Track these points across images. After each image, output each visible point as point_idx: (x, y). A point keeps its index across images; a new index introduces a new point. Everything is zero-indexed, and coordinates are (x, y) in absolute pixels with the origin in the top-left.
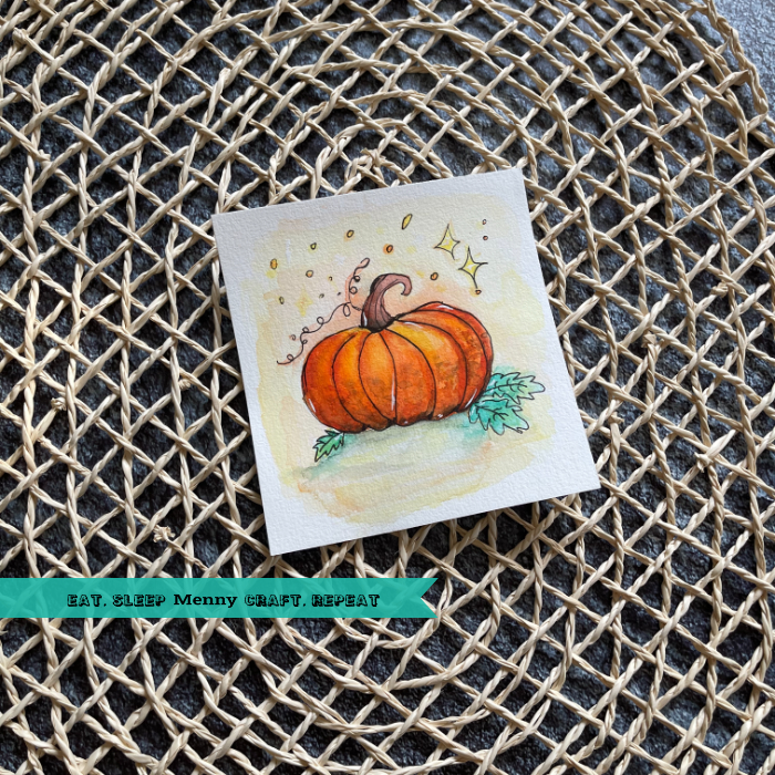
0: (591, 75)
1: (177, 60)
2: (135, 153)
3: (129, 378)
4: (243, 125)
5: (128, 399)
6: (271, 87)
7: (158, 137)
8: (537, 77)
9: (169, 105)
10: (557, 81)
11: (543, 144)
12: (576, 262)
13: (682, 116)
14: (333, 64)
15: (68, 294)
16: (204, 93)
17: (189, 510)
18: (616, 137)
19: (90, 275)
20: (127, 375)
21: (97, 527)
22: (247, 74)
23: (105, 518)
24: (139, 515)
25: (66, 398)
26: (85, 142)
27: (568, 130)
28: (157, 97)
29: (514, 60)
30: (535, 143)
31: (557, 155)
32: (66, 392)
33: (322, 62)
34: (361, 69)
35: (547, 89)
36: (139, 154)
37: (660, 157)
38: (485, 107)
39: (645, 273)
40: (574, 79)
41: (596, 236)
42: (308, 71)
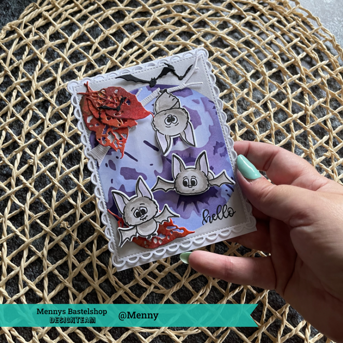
0: (280, 59)
1: (107, 32)
2: (83, 66)
3: (63, 155)
4: (130, 60)
5: (61, 164)
6: (144, 47)
7: (94, 60)
8: (257, 58)
9: (100, 48)
10: (265, 60)
11: (256, 84)
12: (265, 134)
13: (318, 81)
14: (171, 42)
15: (44, 117)
16: (116, 46)
17: (78, 216)
18: (288, 86)
19: (55, 111)
20: (62, 154)
21: (36, 217)
22: (135, 41)
23: (40, 214)
24: (56, 215)
25: (34, 160)
26: (64, 58)
27: (267, 80)
28: (96, 45)
29: (248, 50)
30: (252, 83)
31: (261, 89)
32: (35, 157)
33: (167, 40)
34: (183, 45)
35: (260, 63)
36: (85, 66)
37: (306, 96)
38: (233, 66)
39: (295, 143)
40: (272, 60)
41: (275, 125)
42: (161, 43)
